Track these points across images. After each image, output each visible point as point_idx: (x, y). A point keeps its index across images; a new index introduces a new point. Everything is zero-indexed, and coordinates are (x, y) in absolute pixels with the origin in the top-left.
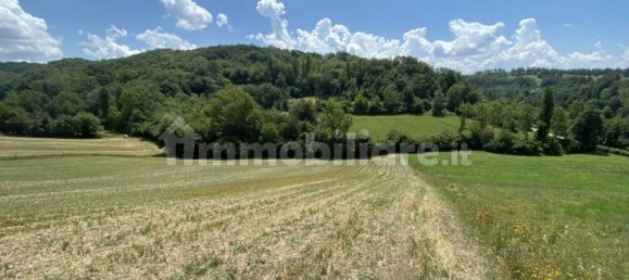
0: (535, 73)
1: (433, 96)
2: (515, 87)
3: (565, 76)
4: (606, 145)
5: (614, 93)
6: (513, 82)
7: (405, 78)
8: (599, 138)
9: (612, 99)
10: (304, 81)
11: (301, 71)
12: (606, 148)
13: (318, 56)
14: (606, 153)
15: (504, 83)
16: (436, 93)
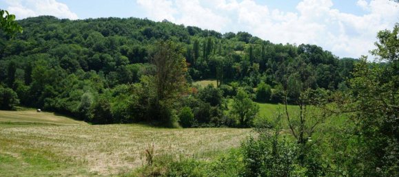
1: (336, 88)
10: (205, 62)
13: (218, 35)
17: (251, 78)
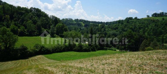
0: (82, 22)
1: (50, 28)
2: (77, 26)
3: (91, 23)
4: (106, 47)
5: (105, 30)
6: (75, 24)
7: (36, 18)
8: (104, 45)
9: (105, 32)
12: (106, 48)
14: (106, 49)
15: (73, 24)
16: (51, 27)
17: (5, 23)
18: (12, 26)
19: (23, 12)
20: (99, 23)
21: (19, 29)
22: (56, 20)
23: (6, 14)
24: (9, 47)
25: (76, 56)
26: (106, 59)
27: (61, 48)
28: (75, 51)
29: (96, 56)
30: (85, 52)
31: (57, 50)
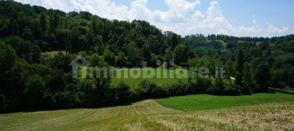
0: (222, 39)
1: (164, 53)
2: (212, 48)
3: (239, 42)
4: (272, 87)
5: (269, 53)
6: (209, 44)
7: (142, 38)
8: (269, 82)
9: (269, 57)
10: (52, 35)
11: (48, 26)
12: (273, 88)
14: (273, 92)
15: (204, 45)
16: (167, 50)
17: (96, 48)
18: (106, 52)
19: (122, 28)
20: (256, 40)
21: (116, 57)
22: (174, 39)
23: (98, 34)
24: (102, 84)
25: (211, 102)
26: (273, 111)
27: (184, 87)
28: (210, 93)
29: (252, 104)
30: (230, 95)
31: (177, 91)
